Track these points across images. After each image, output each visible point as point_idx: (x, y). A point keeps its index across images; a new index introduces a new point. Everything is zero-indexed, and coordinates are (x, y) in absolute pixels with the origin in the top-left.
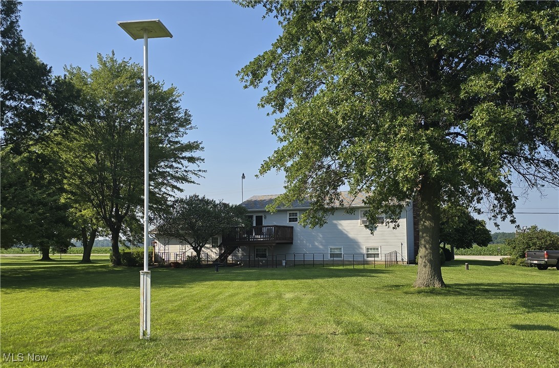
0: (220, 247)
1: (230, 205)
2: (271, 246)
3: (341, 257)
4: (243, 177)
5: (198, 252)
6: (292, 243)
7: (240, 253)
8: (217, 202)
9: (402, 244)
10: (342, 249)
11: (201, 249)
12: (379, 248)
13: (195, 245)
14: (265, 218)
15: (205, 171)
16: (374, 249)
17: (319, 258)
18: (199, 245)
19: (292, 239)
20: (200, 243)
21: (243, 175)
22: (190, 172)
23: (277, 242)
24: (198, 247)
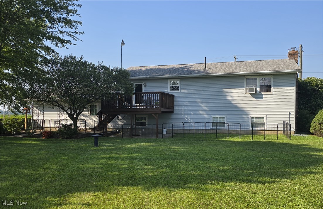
0: (99, 114)
1: (111, 68)
2: (155, 115)
3: (224, 126)
4: (123, 43)
5: (75, 121)
6: (172, 112)
7: (120, 122)
8: (96, 65)
9: (290, 114)
10: (225, 118)
11: (77, 117)
12: (265, 118)
13: (71, 112)
14: (145, 86)
15: (82, 33)
16: (259, 118)
17: (199, 127)
18: (75, 112)
19: (173, 108)
20: (77, 110)
21: (123, 41)
22: (66, 33)
23: (162, 110)
24: (74, 114)
